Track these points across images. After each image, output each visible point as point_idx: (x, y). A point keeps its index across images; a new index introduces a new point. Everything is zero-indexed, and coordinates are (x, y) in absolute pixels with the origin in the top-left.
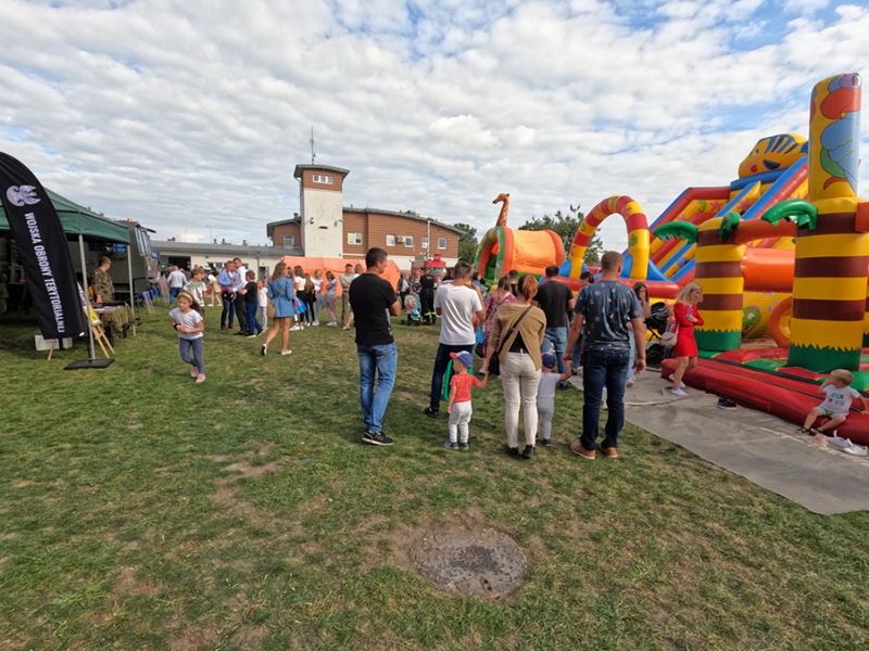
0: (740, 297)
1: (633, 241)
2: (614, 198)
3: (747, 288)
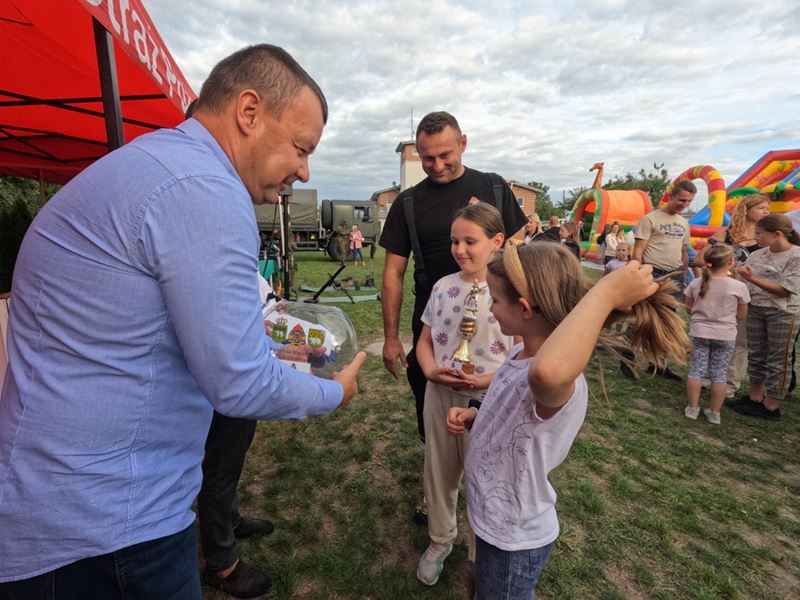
1: (712, 199)
2: (700, 167)
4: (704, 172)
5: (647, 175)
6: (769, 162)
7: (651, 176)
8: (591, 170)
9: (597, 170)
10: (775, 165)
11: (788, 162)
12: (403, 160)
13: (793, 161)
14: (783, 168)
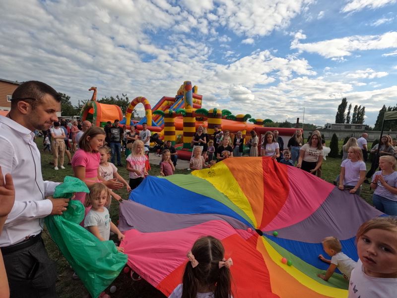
0: (174, 132)
1: (147, 113)
2: (140, 97)
3: (176, 129)
4: (142, 100)
5: (120, 98)
6: (164, 101)
9: (93, 91)
13: (171, 102)
14: (169, 104)
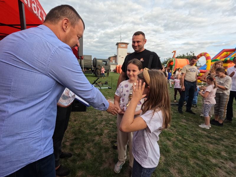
1: (207, 62)
4: (205, 54)
5: (189, 54)
6: (223, 52)
7: (190, 55)
8: (172, 53)
9: (174, 53)
10: (225, 53)
11: (229, 52)
12: (118, 48)
13: (230, 52)
14: (227, 54)
